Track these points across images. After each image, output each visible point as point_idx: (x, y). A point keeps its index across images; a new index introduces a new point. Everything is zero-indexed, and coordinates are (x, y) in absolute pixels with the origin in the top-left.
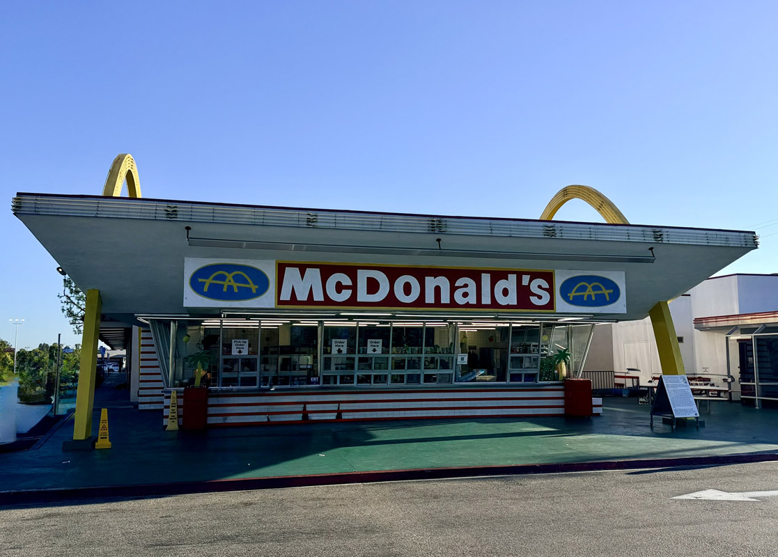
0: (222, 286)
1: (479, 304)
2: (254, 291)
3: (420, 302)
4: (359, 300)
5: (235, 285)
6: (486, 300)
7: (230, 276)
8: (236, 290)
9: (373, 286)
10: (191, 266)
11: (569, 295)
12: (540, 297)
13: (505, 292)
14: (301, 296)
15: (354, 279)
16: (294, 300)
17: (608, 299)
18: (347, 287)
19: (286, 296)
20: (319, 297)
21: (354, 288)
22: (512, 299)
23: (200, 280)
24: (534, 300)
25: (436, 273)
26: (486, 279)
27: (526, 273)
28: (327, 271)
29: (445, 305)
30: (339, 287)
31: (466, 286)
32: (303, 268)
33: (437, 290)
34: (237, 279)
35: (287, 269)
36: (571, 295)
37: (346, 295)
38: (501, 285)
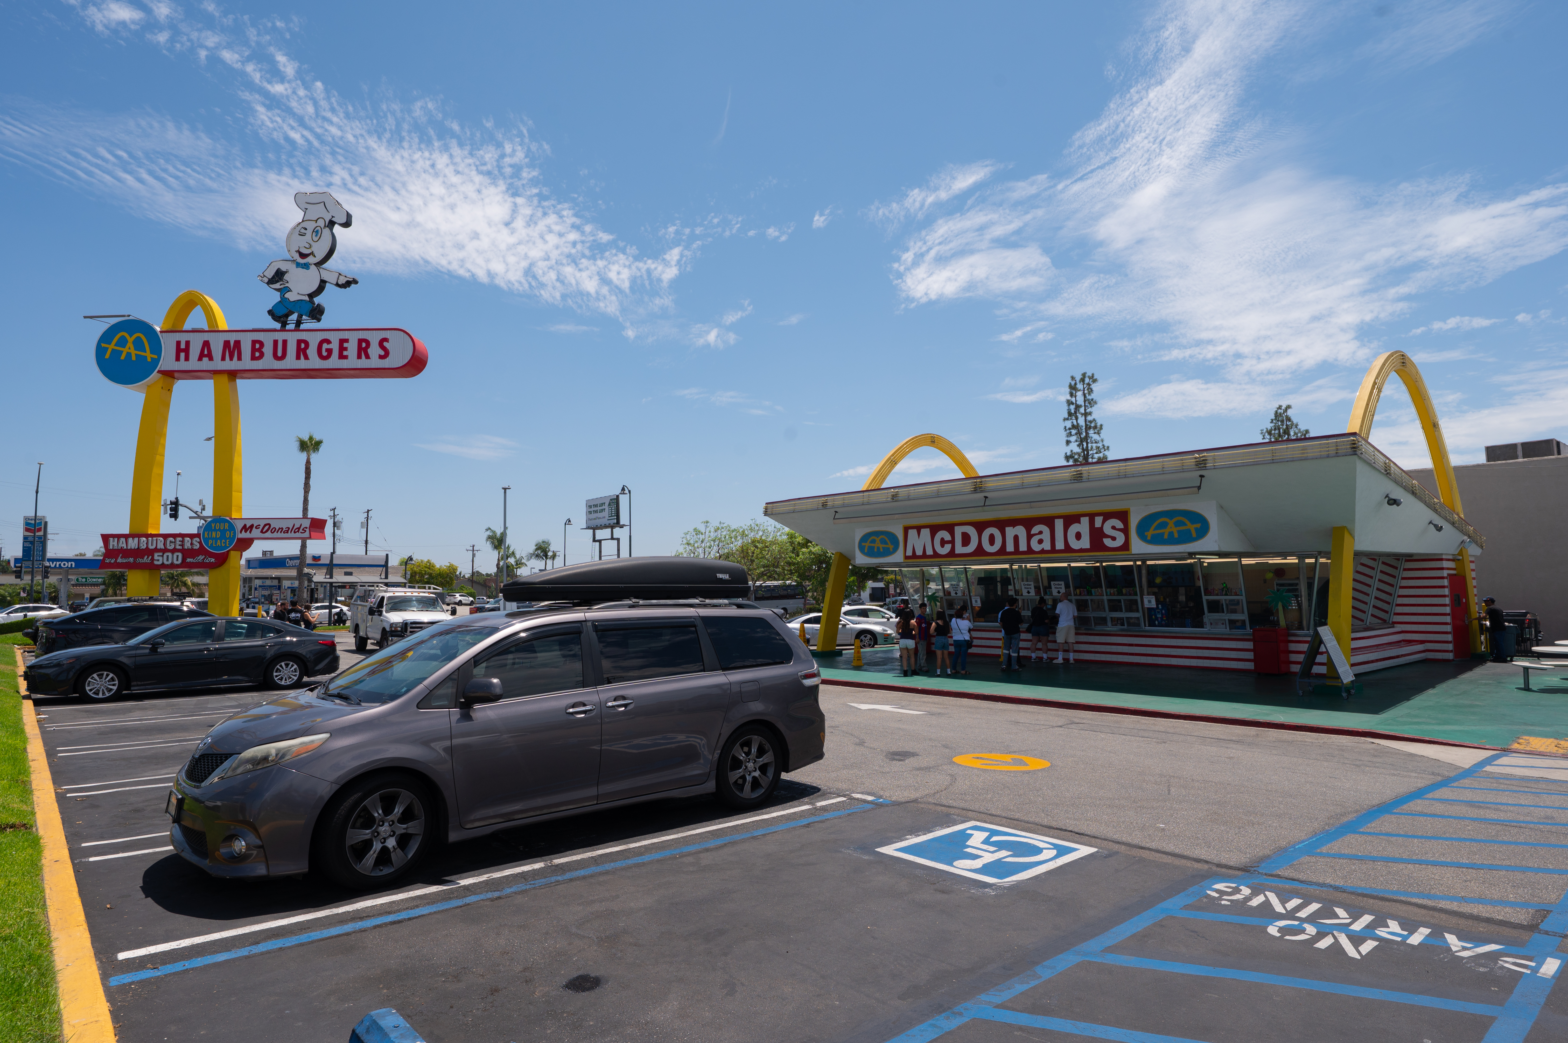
0: (874, 547)
1: (1053, 550)
2: (891, 550)
3: (1002, 551)
4: (957, 552)
5: (881, 546)
6: (1060, 545)
7: (878, 540)
8: (881, 550)
9: (966, 539)
10: (859, 534)
11: (1146, 534)
12: (1114, 539)
13: (1078, 536)
14: (919, 552)
15: (952, 535)
16: (914, 556)
17: (1194, 535)
18: (948, 542)
19: (909, 553)
20: (929, 552)
21: (952, 542)
22: (1085, 543)
23: (863, 544)
24: (1108, 542)
25: (1014, 522)
26: (1059, 524)
27: (1099, 514)
28: (934, 529)
29: (1023, 553)
30: (943, 543)
31: (1041, 533)
32: (919, 529)
33: (1016, 538)
34: (883, 542)
35: (910, 531)
36: (1149, 534)
37: (948, 548)
38: (1074, 529)
